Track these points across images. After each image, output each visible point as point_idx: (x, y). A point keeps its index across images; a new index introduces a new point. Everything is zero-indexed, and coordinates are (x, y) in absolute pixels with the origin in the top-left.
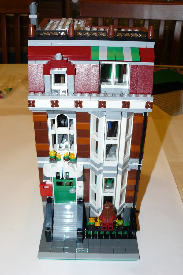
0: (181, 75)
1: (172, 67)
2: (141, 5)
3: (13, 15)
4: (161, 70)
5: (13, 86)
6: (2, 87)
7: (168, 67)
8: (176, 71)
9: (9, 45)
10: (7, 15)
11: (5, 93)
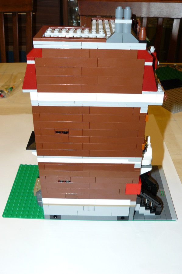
0: (180, 72)
1: (171, 65)
2: (139, 3)
3: (11, 14)
4: (160, 67)
5: (14, 85)
6: (3, 86)
7: (167, 65)
8: (175, 69)
9: (7, 44)
10: (5, 14)
11: (6, 92)
